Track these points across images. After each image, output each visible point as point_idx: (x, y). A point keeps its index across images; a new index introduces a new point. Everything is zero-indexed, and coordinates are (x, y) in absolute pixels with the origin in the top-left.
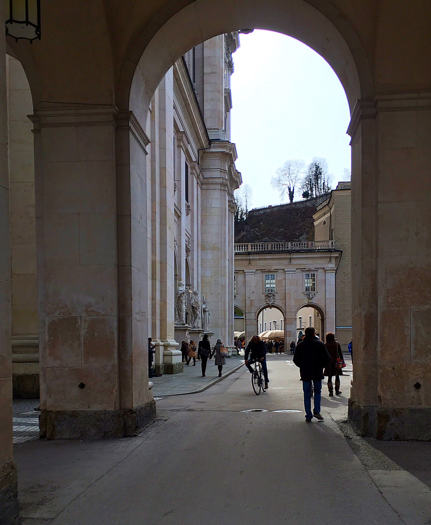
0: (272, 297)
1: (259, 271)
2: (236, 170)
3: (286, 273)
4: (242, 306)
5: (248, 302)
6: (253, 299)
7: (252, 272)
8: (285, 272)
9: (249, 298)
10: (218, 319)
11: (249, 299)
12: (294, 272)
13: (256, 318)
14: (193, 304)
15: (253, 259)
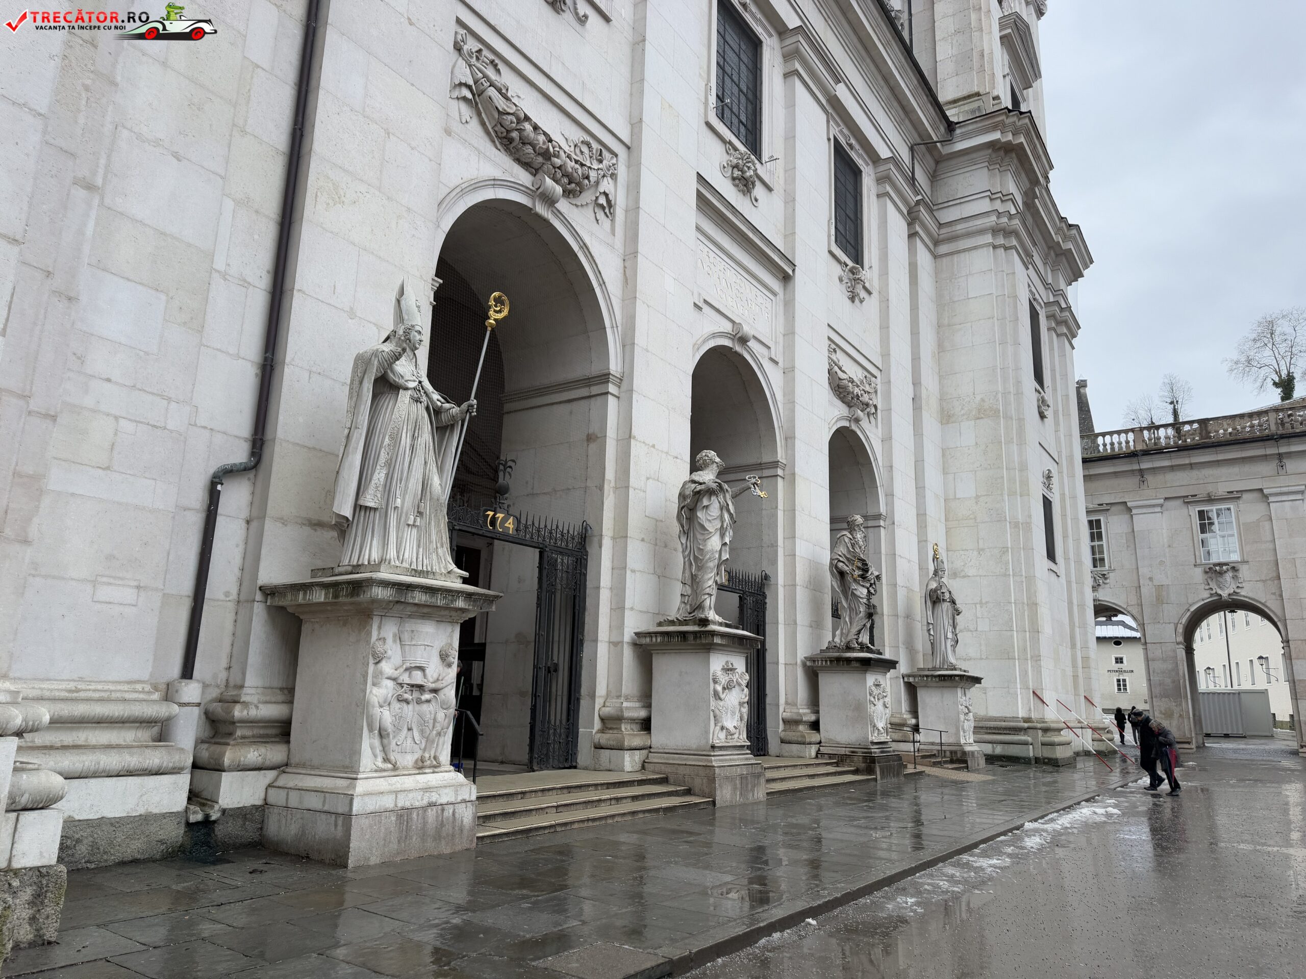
0: (1230, 574)
1: (1178, 502)
2: (1062, 218)
3: (1271, 499)
4: (1130, 603)
5: (1147, 591)
6: (1165, 582)
7: (1154, 506)
8: (1266, 497)
9: (1151, 579)
10: (1009, 633)
11: (1150, 583)
12: (1299, 497)
13: (1180, 639)
14: (839, 561)
15: (1154, 468)
